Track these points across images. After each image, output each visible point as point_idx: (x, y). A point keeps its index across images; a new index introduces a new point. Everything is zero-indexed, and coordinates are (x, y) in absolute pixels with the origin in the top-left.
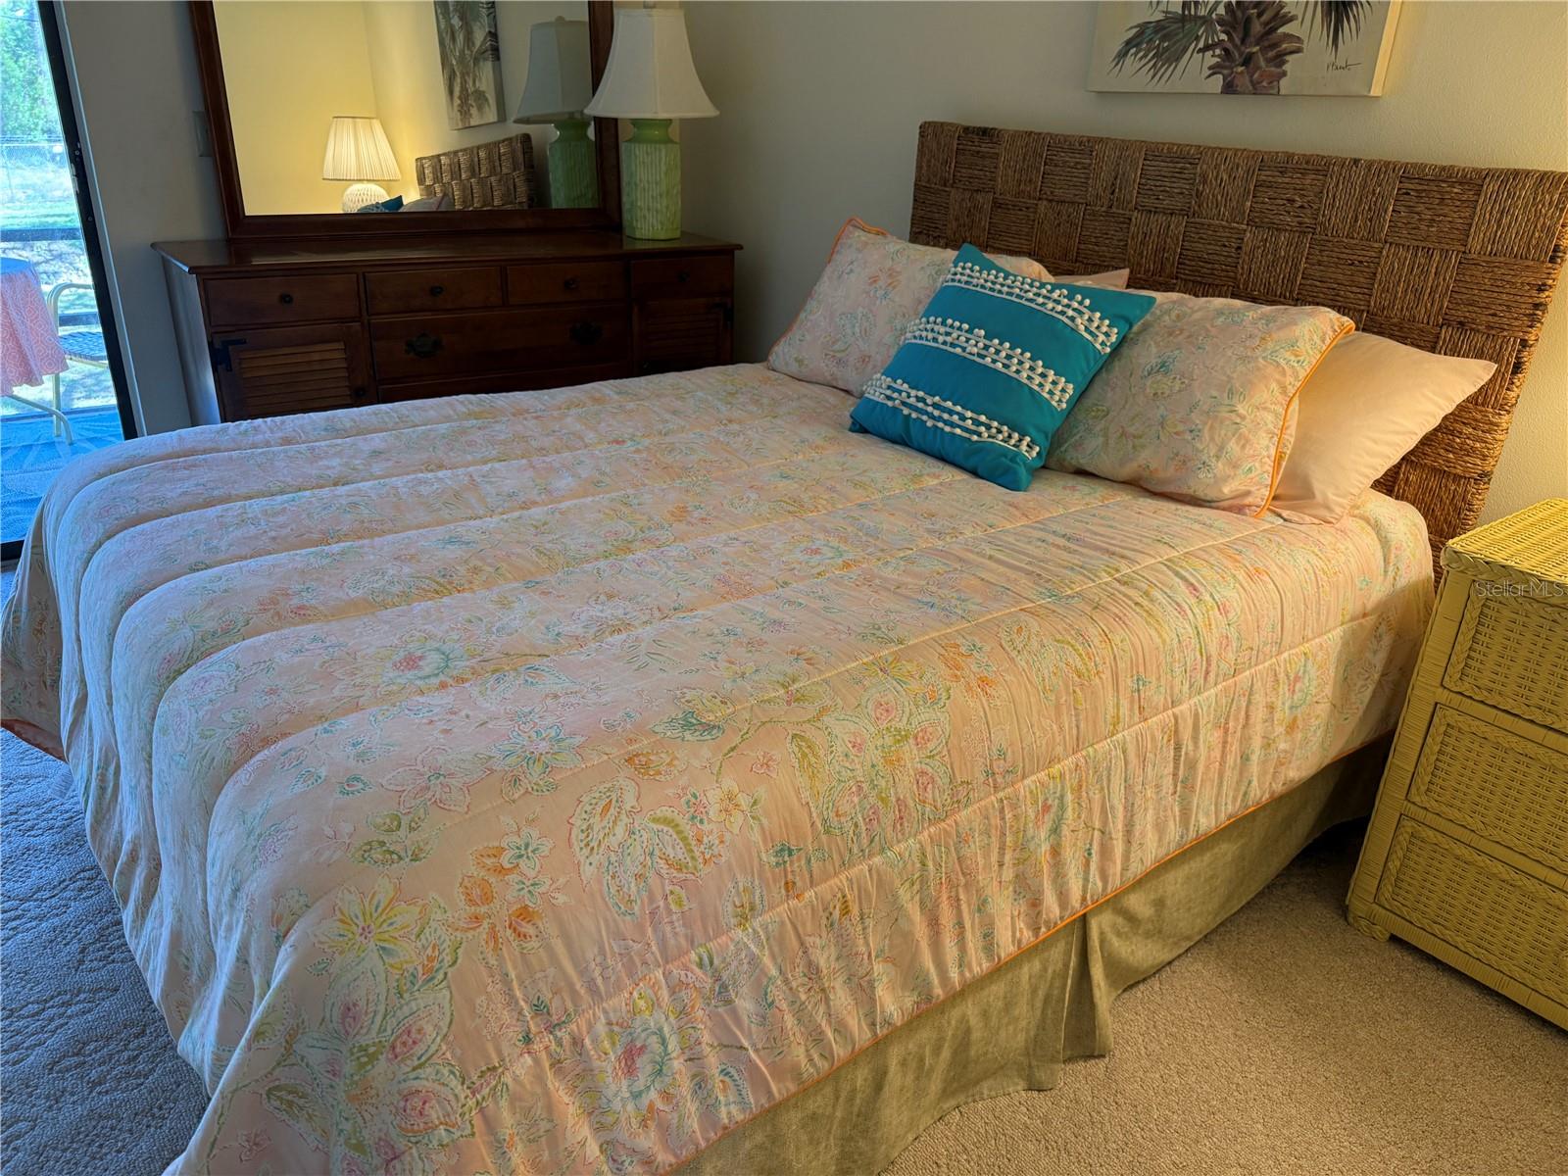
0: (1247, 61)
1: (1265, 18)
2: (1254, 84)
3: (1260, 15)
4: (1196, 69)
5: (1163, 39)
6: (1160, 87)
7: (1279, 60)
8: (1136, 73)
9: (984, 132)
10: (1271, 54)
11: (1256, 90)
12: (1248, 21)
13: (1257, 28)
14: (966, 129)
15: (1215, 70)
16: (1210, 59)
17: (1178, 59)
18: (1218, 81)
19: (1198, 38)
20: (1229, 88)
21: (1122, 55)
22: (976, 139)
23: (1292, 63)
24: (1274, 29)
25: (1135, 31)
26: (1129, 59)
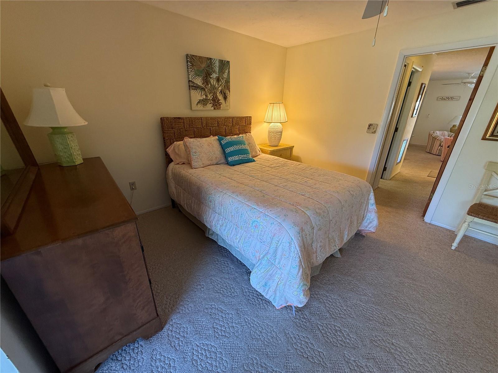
0: (216, 105)
1: (217, 99)
2: (218, 108)
3: (216, 99)
4: (209, 106)
5: (204, 102)
6: (205, 109)
7: (220, 105)
8: (200, 107)
9: (179, 118)
10: (219, 104)
11: (218, 109)
12: (215, 100)
13: (216, 101)
14: (174, 118)
15: (212, 106)
16: (211, 105)
17: (207, 105)
18: (213, 108)
19: (209, 102)
20: (214, 109)
21: (197, 104)
22: (178, 119)
23: (221, 106)
24: (218, 101)
25: (198, 101)
26: (199, 105)
